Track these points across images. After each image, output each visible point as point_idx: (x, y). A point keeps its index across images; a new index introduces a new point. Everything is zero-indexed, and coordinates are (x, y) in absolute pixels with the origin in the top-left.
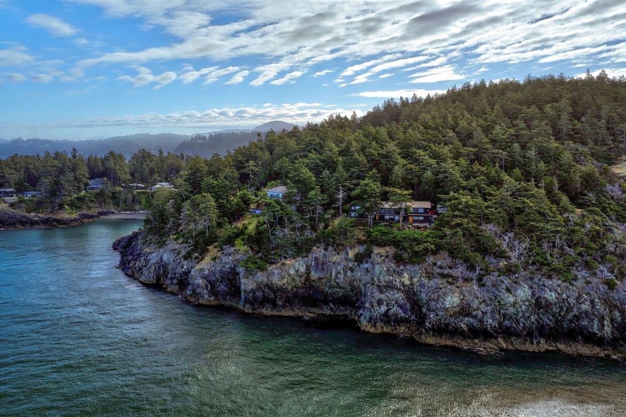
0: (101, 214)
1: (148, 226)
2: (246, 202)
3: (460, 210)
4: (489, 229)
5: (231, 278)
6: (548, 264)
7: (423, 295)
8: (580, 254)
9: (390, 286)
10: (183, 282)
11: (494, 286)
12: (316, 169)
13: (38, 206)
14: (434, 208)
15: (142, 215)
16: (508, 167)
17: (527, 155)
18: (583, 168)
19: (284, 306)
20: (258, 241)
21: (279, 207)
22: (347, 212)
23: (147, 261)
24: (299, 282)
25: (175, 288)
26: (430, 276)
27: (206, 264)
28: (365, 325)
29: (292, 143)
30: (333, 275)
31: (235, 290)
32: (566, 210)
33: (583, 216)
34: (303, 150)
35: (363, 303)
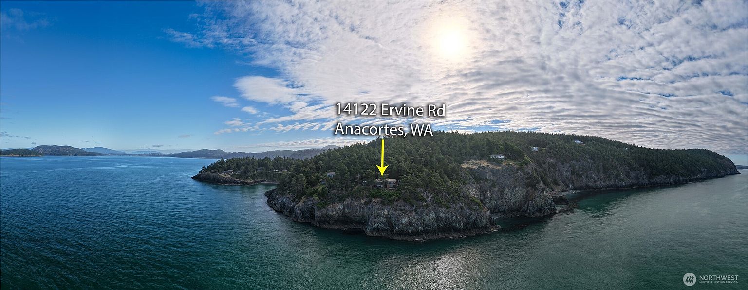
0: (261, 181)
1: (279, 187)
2: (318, 178)
3: (408, 182)
4: (419, 189)
5: (311, 211)
6: (441, 203)
7: (393, 219)
8: (452, 198)
9: (379, 215)
10: (291, 211)
11: (421, 213)
12: (348, 165)
13: (240, 177)
14: (397, 181)
15: (276, 182)
16: (425, 165)
17: (432, 160)
18: (452, 165)
19: (333, 224)
20: (322, 195)
21: (332, 181)
22: (361, 183)
23: (277, 201)
24: (340, 214)
25: (288, 214)
26: (396, 210)
27: (301, 204)
28: (368, 233)
29: (338, 153)
30: (355, 210)
31: (312, 216)
32: (446, 181)
33: (452, 183)
34: (342, 157)
35: (368, 223)
